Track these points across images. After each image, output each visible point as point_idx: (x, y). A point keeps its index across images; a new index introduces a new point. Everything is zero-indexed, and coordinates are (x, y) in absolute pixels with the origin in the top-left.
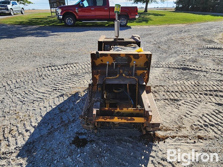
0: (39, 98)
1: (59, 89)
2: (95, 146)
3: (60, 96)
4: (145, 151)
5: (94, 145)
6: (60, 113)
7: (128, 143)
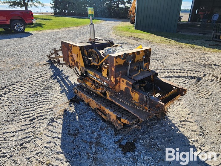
0: (24, 138)
1: (38, 117)
2: (143, 142)
3: (51, 122)
4: (169, 124)
5: (141, 141)
6: (75, 137)
7: (156, 125)
